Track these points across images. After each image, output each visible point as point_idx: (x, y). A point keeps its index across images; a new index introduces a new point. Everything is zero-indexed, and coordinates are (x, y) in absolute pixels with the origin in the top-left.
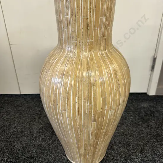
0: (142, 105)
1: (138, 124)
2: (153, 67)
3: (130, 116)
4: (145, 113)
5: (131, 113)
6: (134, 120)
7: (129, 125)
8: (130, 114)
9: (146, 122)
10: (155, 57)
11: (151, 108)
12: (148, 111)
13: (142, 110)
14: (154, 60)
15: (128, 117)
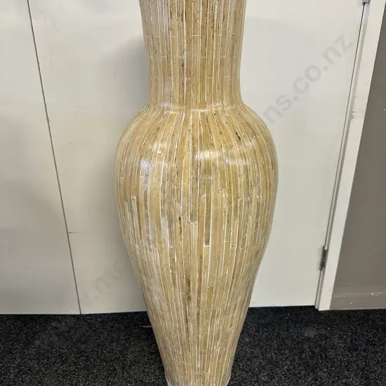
0: (306, 335)
1: (299, 375)
2: (323, 265)
3: (284, 359)
4: (311, 351)
5: (287, 352)
6: (291, 367)
7: (283, 378)
8: (285, 355)
9: (313, 371)
10: (326, 249)
11: (322, 340)
12: (316, 347)
13: (306, 346)
14: (325, 253)
15: (280, 362)
